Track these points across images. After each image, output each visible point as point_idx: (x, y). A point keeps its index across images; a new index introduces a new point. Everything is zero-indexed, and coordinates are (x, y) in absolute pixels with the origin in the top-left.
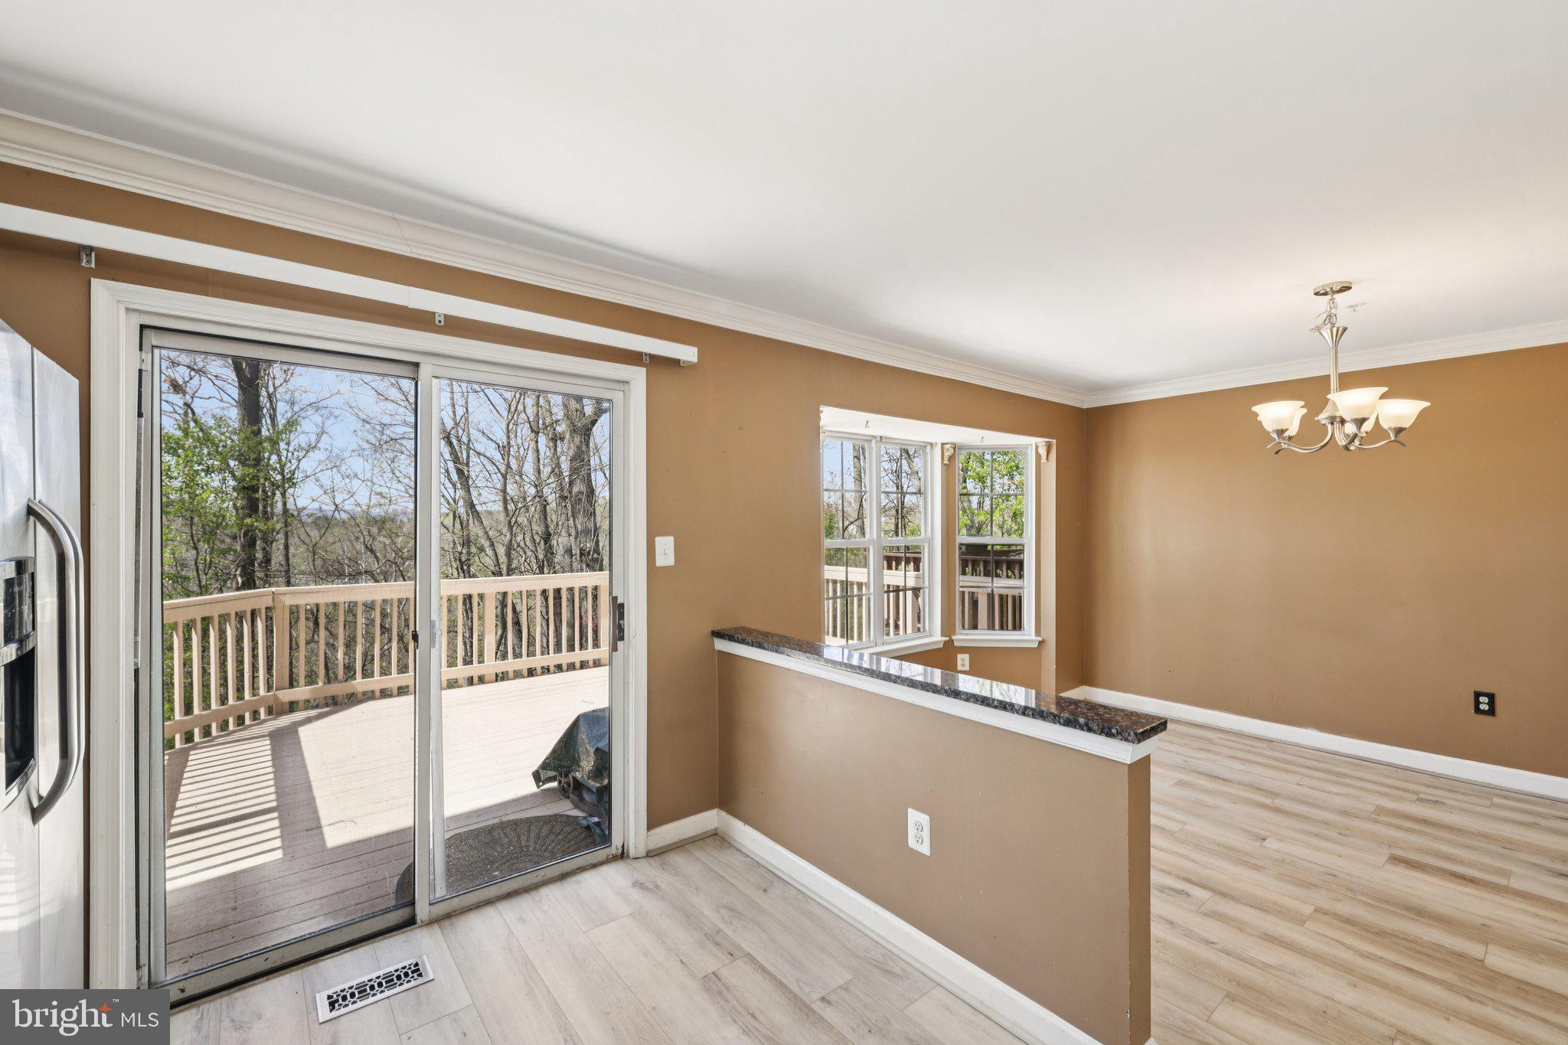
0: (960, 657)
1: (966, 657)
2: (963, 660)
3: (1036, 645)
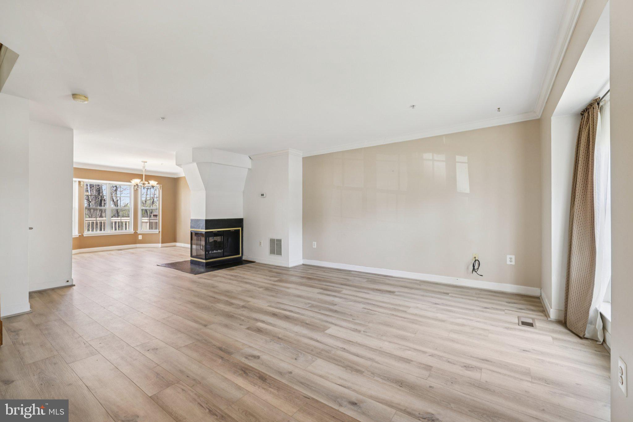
0: (139, 236)
1: (141, 236)
2: (140, 237)
3: (158, 233)
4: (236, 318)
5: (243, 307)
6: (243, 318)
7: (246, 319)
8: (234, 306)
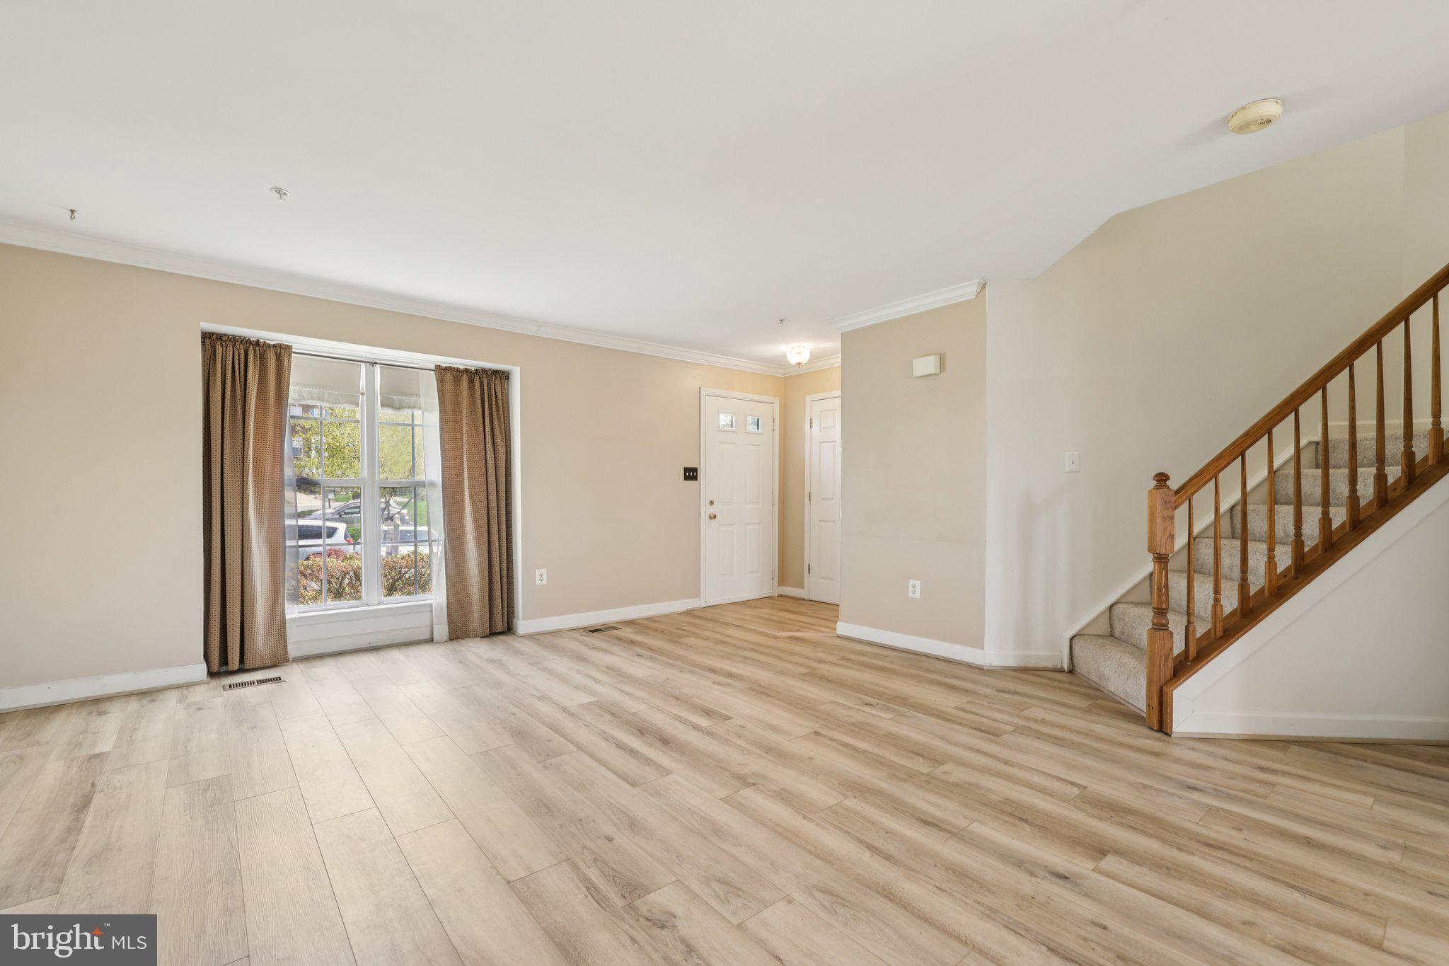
4: (757, 744)
5: (744, 781)
6: (740, 742)
7: (732, 739)
8: (774, 787)
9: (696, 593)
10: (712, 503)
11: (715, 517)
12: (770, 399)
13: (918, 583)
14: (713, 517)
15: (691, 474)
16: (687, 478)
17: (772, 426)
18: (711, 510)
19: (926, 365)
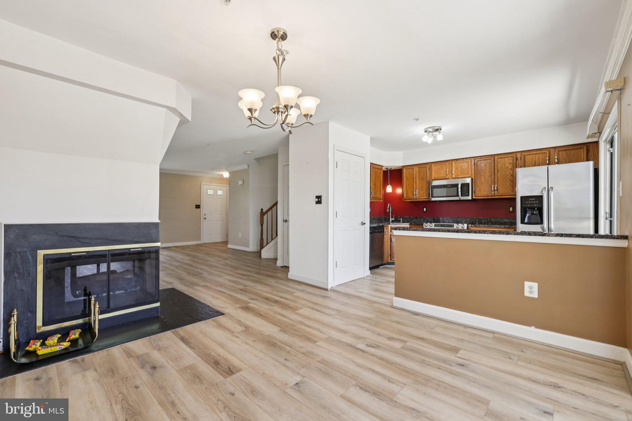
9: (200, 240)
10: (205, 215)
11: (206, 219)
12: (226, 185)
13: (240, 234)
14: (205, 219)
15: (198, 207)
16: (196, 208)
17: (226, 192)
18: (204, 217)
19: (240, 182)
